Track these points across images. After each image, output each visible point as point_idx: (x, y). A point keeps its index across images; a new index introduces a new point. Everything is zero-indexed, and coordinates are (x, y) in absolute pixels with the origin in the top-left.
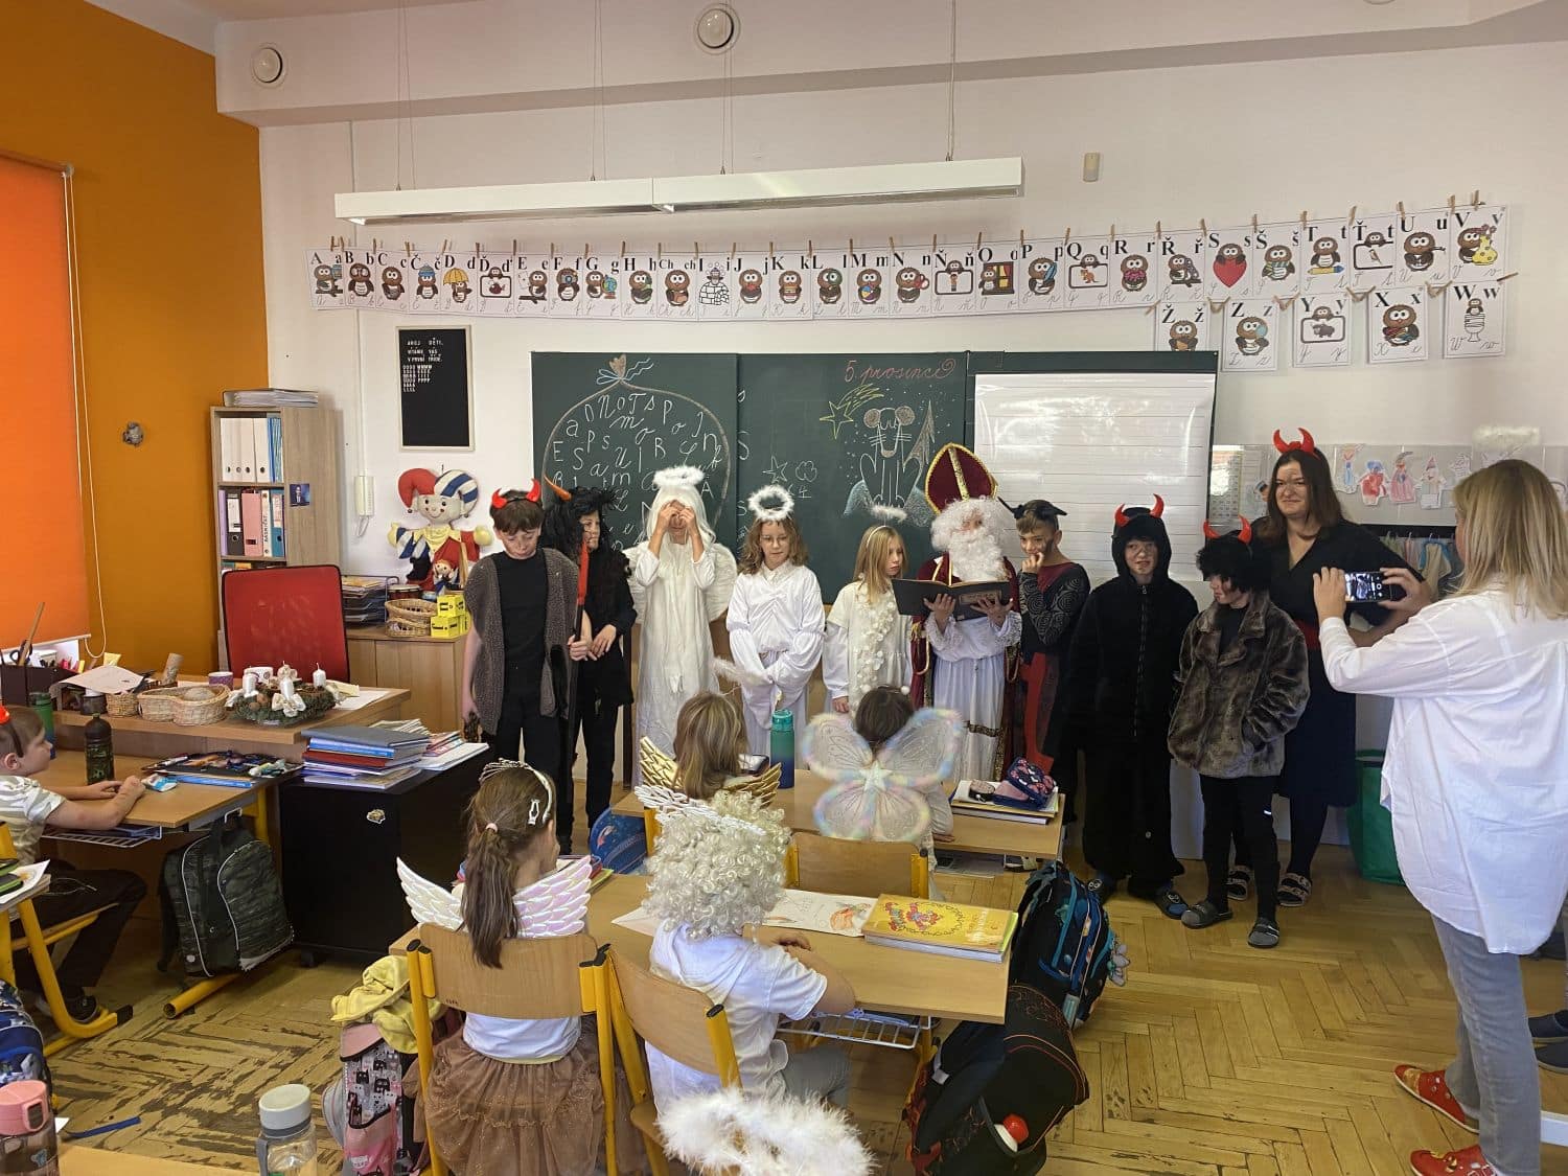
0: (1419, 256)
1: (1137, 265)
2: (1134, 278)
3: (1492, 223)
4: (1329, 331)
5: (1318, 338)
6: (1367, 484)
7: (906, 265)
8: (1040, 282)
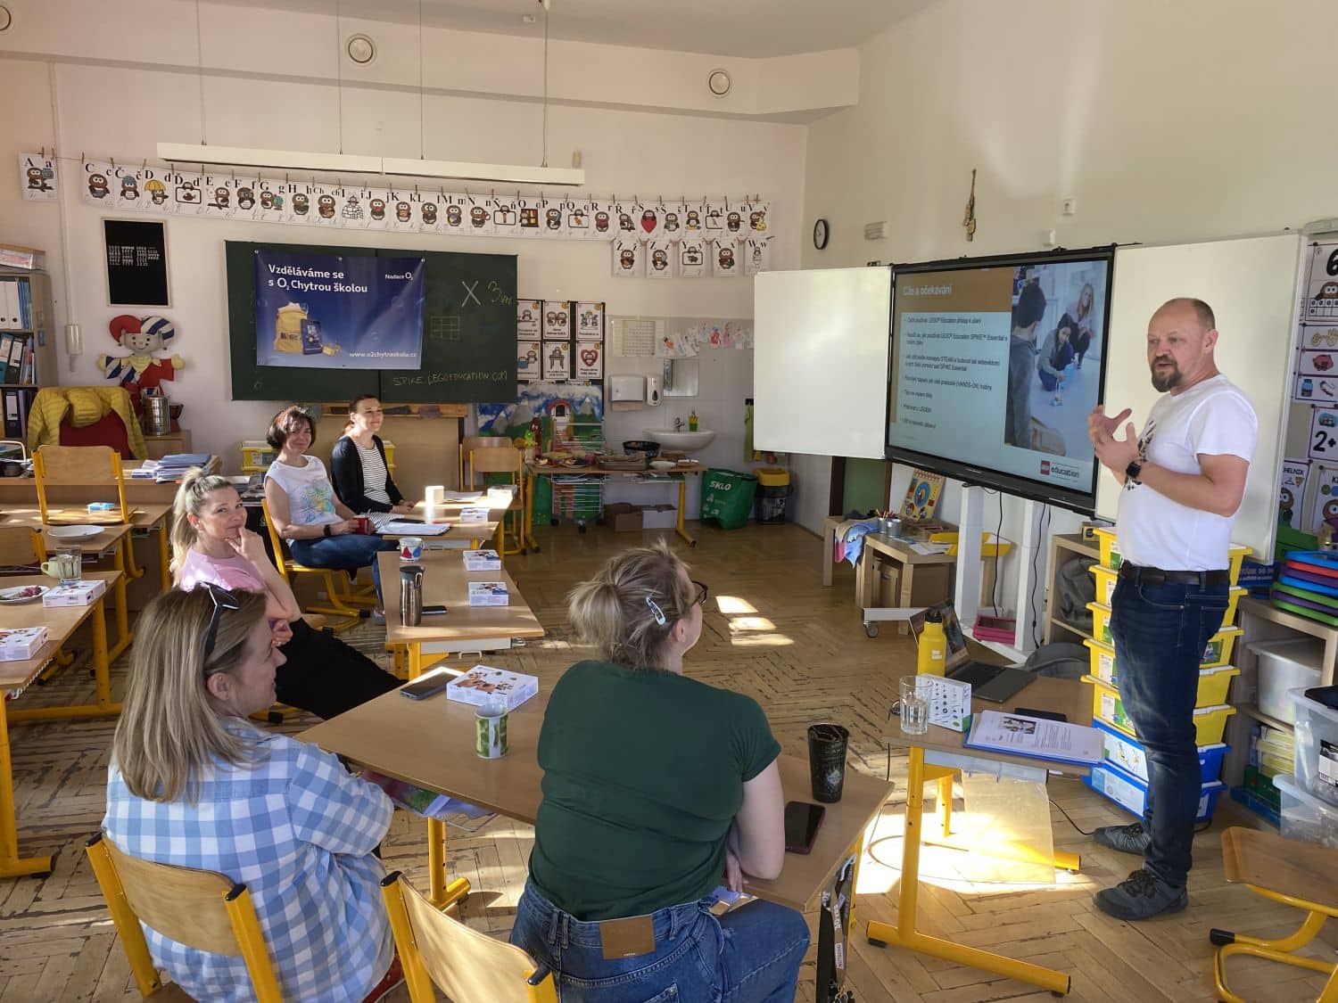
0: (734, 224)
1: (603, 217)
2: (602, 225)
3: (764, 210)
4: (695, 259)
5: (690, 263)
6: (712, 338)
7: (476, 205)
8: (553, 222)
